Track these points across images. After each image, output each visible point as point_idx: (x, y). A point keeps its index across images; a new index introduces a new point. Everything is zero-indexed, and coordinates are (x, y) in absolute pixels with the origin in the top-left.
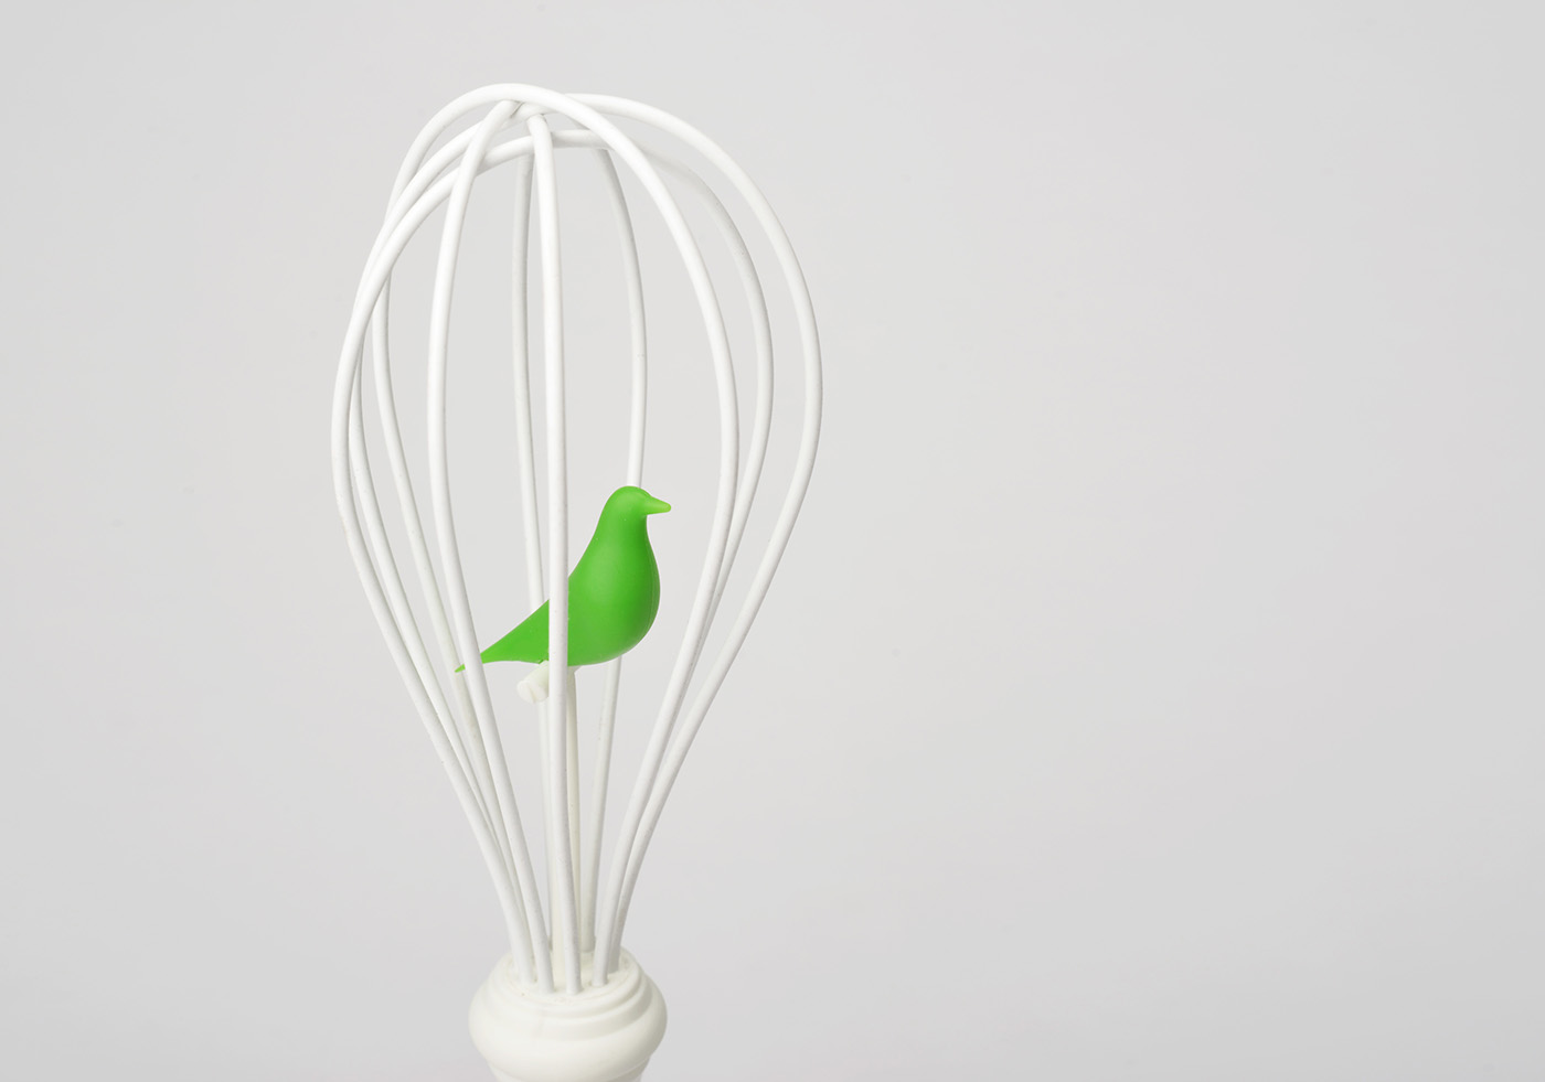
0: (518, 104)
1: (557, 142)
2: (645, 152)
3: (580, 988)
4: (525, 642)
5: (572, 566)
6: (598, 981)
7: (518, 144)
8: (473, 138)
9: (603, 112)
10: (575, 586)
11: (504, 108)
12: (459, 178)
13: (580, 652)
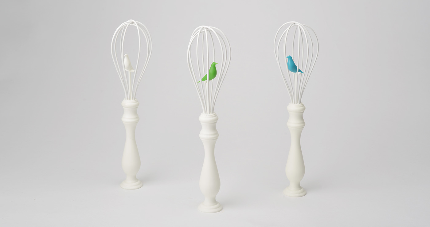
0: (203, 27)
1: (207, 30)
2: (216, 33)
3: (210, 114)
4: (204, 79)
5: (209, 69)
6: (209, 113)
7: (204, 30)
8: (199, 30)
9: (212, 28)
10: (209, 71)
11: (202, 28)
12: (199, 33)
13: (210, 79)
